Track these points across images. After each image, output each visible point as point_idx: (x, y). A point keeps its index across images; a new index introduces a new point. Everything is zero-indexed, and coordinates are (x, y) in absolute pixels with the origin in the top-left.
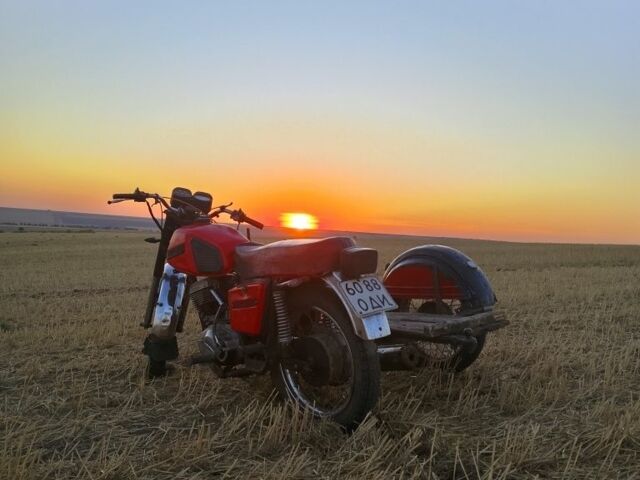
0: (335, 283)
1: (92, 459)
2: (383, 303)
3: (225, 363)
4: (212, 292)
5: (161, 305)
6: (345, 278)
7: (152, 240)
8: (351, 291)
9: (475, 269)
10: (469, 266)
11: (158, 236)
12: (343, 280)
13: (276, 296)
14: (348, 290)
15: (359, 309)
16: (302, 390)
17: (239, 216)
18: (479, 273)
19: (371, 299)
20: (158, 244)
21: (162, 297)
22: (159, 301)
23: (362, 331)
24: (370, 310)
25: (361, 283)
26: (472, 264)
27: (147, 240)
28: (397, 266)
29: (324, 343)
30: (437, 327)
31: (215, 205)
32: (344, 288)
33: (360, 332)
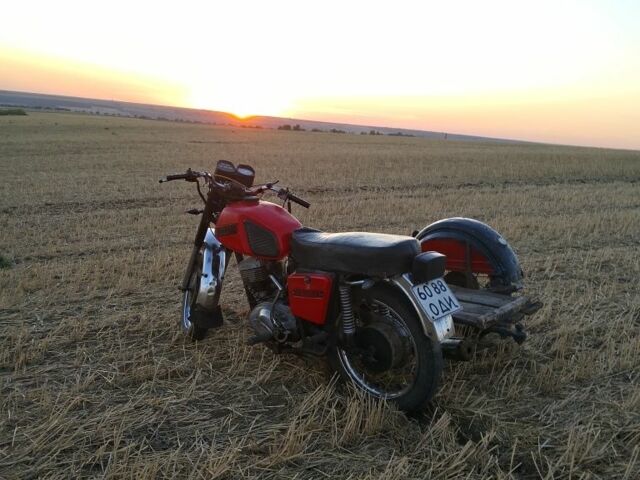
2: (450, 305)
4: (272, 277)
5: (206, 276)
6: (416, 281)
7: (195, 212)
8: (423, 296)
9: (505, 246)
10: (499, 243)
11: (201, 206)
12: (415, 284)
13: (343, 291)
14: (420, 294)
15: (431, 314)
17: (285, 195)
18: (509, 250)
19: (440, 302)
21: (207, 268)
22: (204, 271)
23: (433, 332)
24: (441, 314)
25: (430, 286)
26: (502, 241)
27: (189, 212)
29: (387, 335)
32: (416, 292)
33: (430, 334)
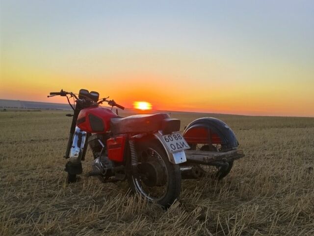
0: (159, 136)
1: (40, 223)
2: (183, 146)
3: (105, 176)
4: (99, 141)
5: (74, 147)
6: (164, 133)
7: (69, 115)
8: (167, 140)
9: (228, 129)
10: (225, 128)
11: (72, 113)
12: (164, 134)
13: (131, 142)
14: (166, 139)
15: (171, 149)
16: (143, 189)
17: (112, 103)
18: (230, 131)
19: (177, 144)
20: (73, 117)
21: (74, 143)
22: (73, 145)
23: (172, 159)
24: (177, 149)
25: (172, 136)
26: (227, 127)
27: (67, 115)
28: (191, 128)
29: (154, 166)
30: (209, 158)
31: (101, 98)
32: (164, 139)
33: (171, 160)
